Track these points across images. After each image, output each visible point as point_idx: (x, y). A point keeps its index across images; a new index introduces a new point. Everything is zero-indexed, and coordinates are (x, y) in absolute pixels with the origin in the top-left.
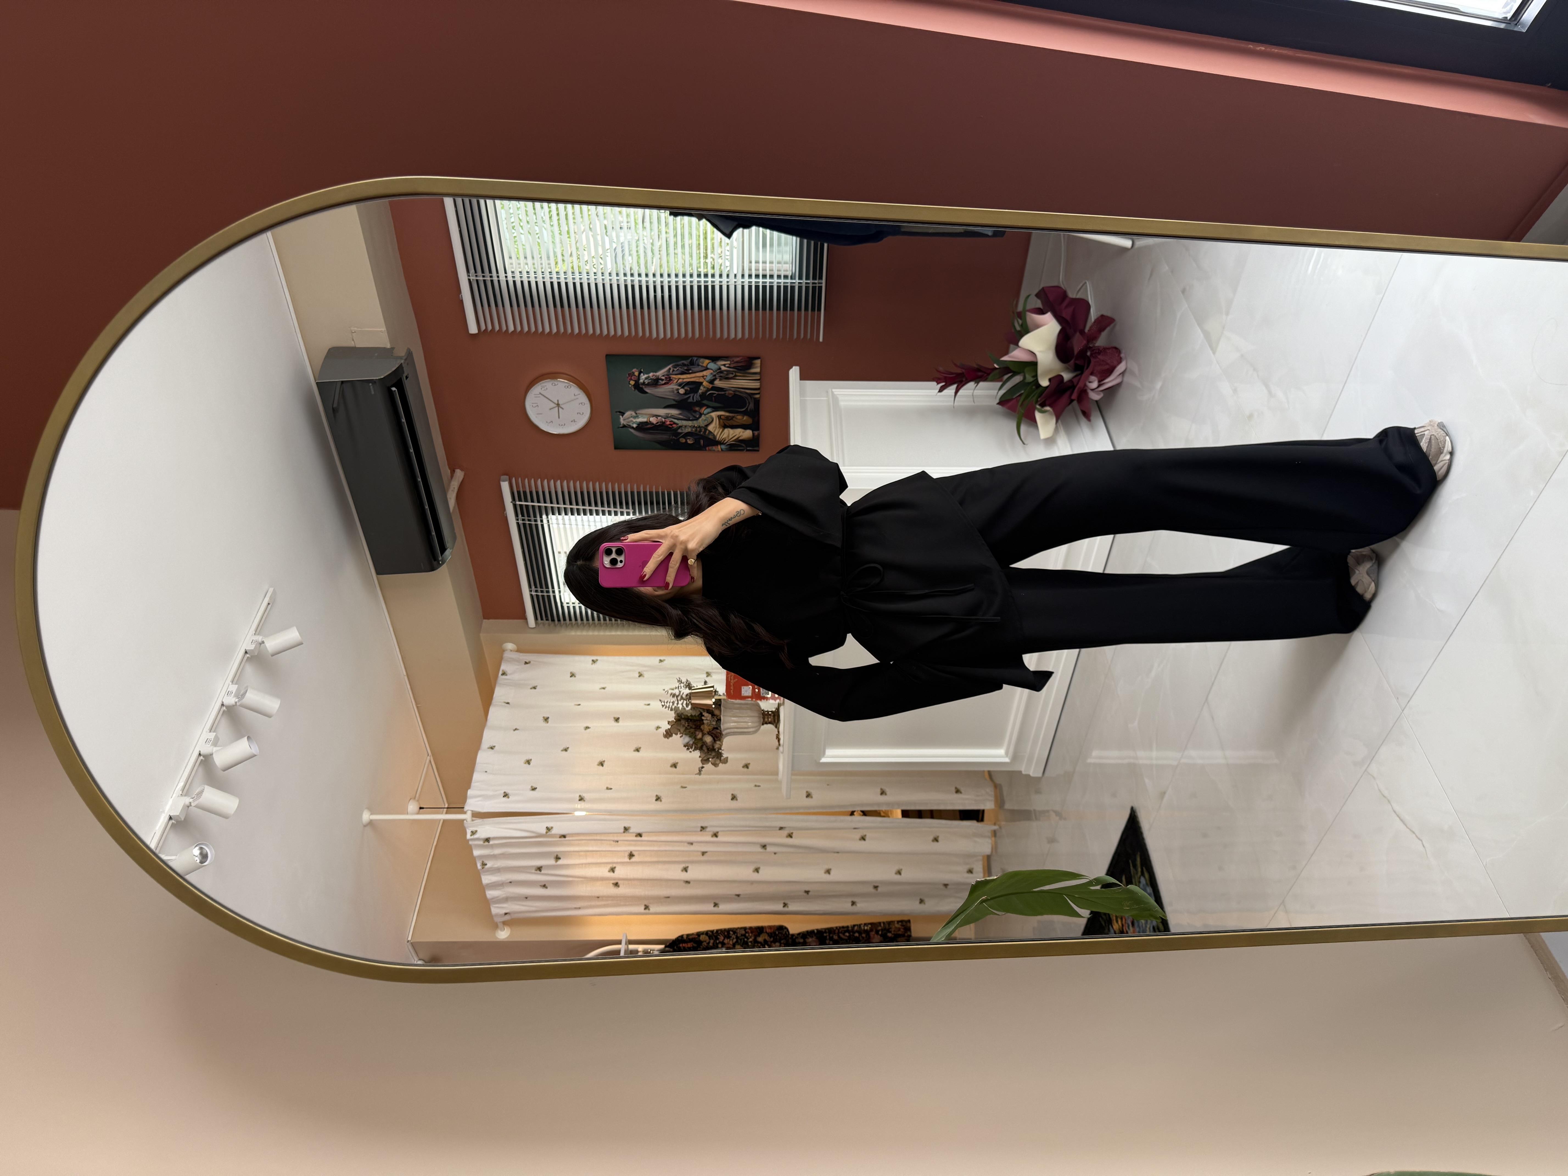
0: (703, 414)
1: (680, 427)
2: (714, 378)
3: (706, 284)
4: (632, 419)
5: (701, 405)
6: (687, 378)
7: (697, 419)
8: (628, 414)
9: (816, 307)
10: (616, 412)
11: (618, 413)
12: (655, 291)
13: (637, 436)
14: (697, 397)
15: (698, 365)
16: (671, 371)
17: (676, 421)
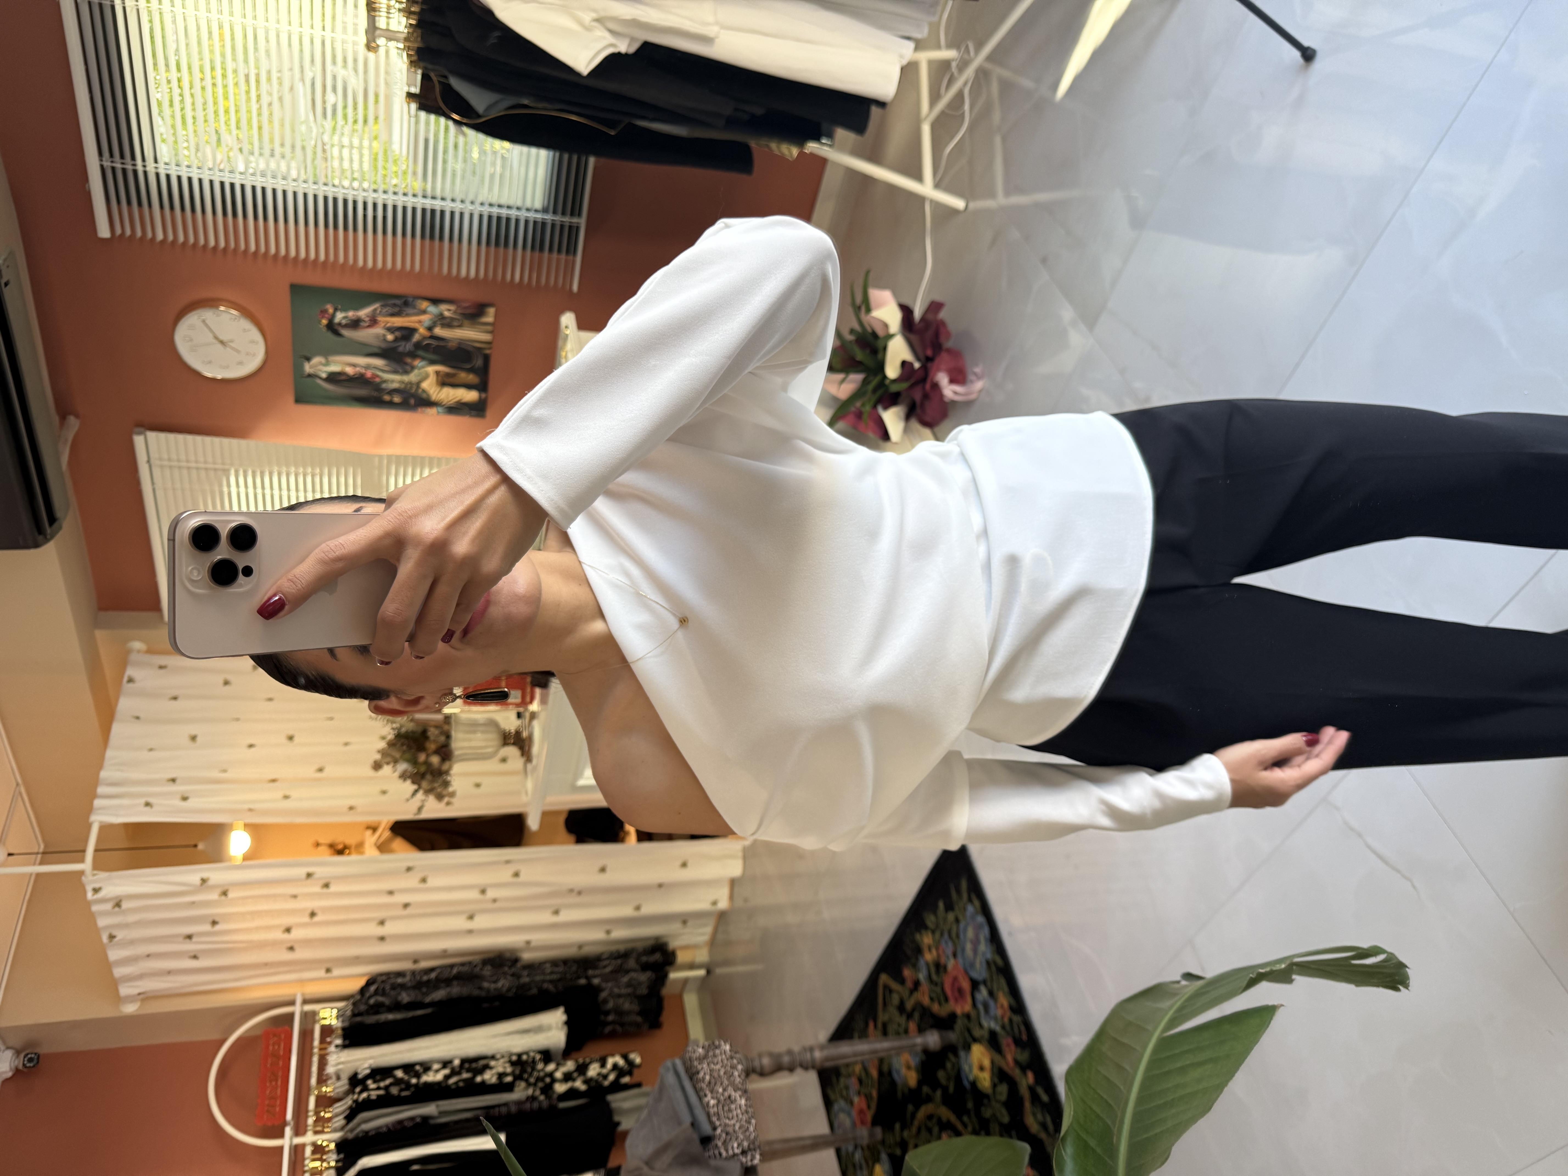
0: (417, 366)
1: (385, 381)
2: (433, 325)
3: (433, 208)
4: (321, 367)
5: (413, 355)
6: (398, 322)
7: (406, 372)
8: (316, 360)
9: (571, 250)
10: (301, 358)
11: (303, 359)
12: (365, 208)
13: (326, 390)
14: (408, 347)
15: (414, 307)
16: (378, 312)
17: (380, 374)
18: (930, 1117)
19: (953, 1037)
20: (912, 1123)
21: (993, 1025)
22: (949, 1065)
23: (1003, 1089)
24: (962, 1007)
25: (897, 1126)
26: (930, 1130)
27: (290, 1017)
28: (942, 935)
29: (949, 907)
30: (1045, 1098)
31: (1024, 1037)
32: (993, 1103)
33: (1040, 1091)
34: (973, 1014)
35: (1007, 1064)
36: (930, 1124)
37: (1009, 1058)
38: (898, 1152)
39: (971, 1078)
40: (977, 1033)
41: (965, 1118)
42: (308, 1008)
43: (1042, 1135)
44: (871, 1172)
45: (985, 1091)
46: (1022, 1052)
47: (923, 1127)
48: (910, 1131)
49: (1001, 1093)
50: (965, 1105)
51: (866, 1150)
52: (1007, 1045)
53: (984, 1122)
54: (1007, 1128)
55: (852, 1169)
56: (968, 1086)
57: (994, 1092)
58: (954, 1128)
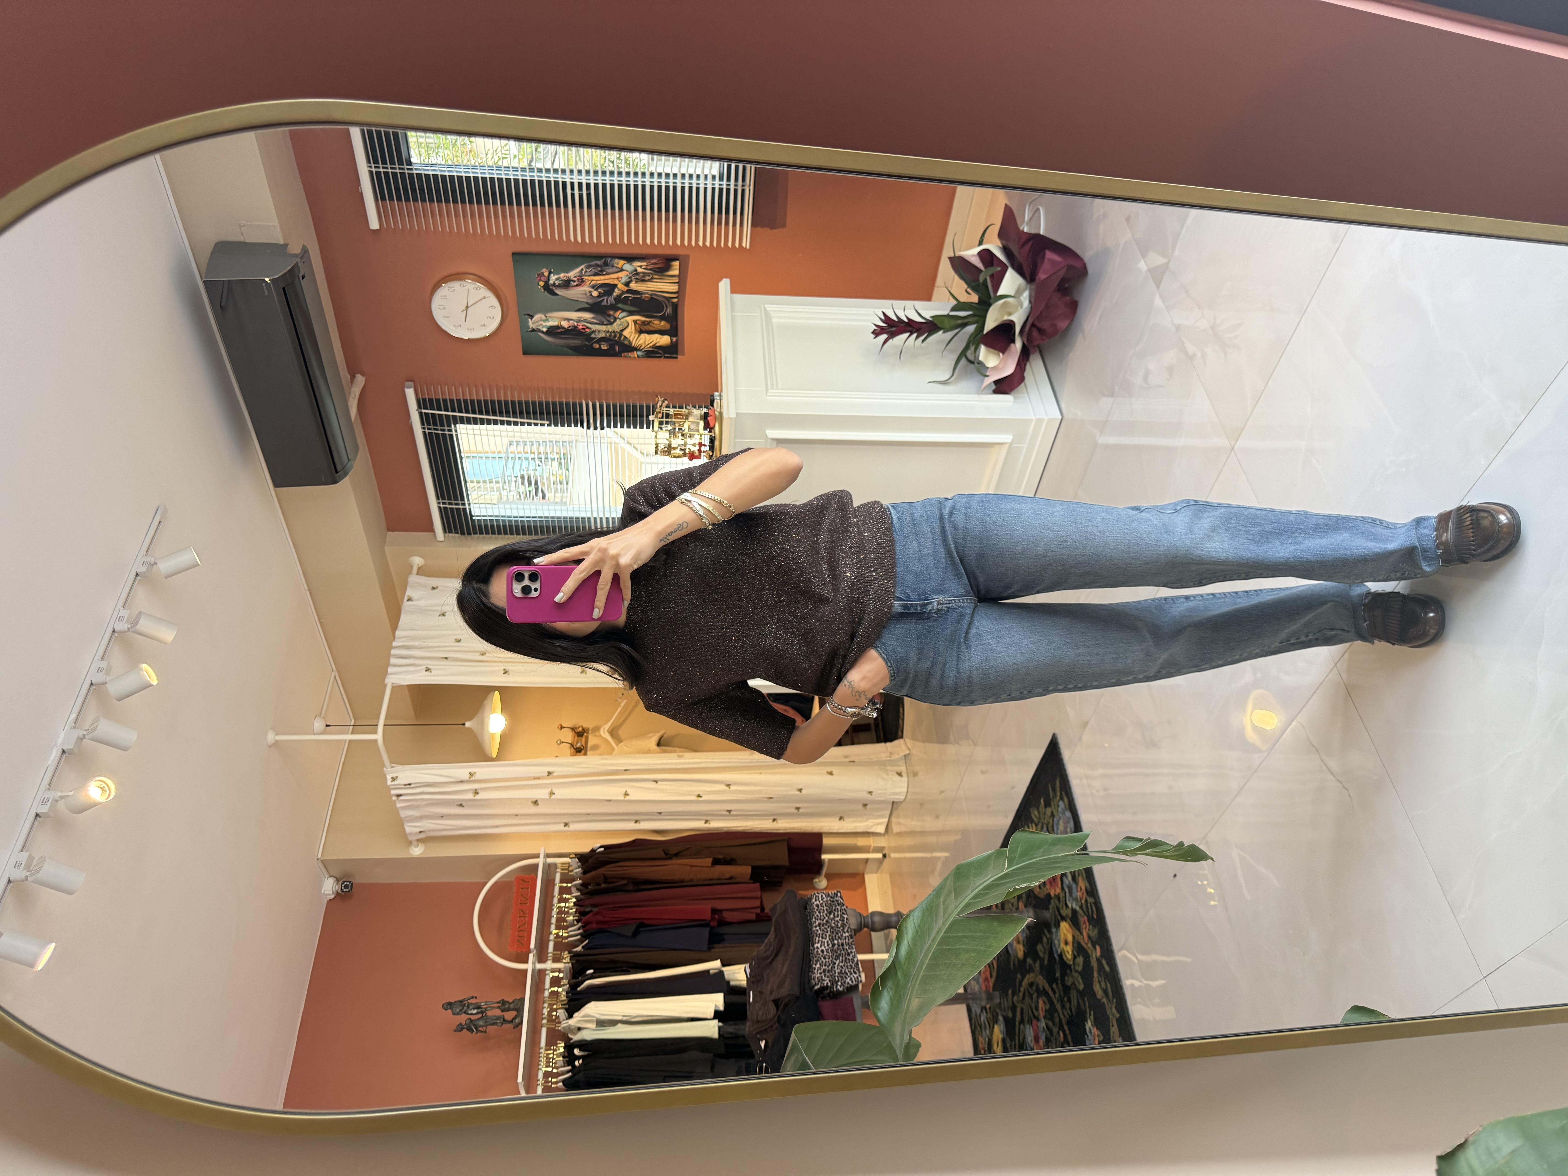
0: (619, 317)
1: (594, 331)
2: (629, 280)
4: (541, 323)
5: (616, 309)
6: (601, 280)
7: (611, 324)
8: (538, 317)
10: (525, 315)
11: (527, 316)
13: (548, 342)
14: (611, 300)
15: (613, 266)
16: (584, 271)
17: (589, 325)
18: (1031, 985)
19: (1047, 915)
20: (1019, 991)
21: (1074, 906)
22: (1045, 940)
23: (1080, 960)
24: (1055, 891)
25: (1010, 992)
26: (1031, 996)
27: (536, 866)
28: (1042, 828)
29: (1048, 804)
30: (1107, 968)
31: (1095, 917)
32: (1073, 973)
33: (1104, 961)
34: (1061, 895)
35: (1083, 939)
36: (1032, 992)
37: (1085, 934)
38: (1010, 1015)
39: (1059, 951)
40: (1064, 912)
41: (1054, 986)
42: (550, 860)
43: (1104, 1000)
44: (992, 1032)
45: (1068, 962)
46: (1093, 931)
47: (1027, 993)
48: (1018, 997)
49: (1079, 965)
50: (1055, 974)
51: (988, 1011)
52: (1084, 923)
53: (1067, 989)
54: (1081, 994)
55: (979, 1029)
56: (1057, 958)
57: (1074, 964)
58: (1047, 994)
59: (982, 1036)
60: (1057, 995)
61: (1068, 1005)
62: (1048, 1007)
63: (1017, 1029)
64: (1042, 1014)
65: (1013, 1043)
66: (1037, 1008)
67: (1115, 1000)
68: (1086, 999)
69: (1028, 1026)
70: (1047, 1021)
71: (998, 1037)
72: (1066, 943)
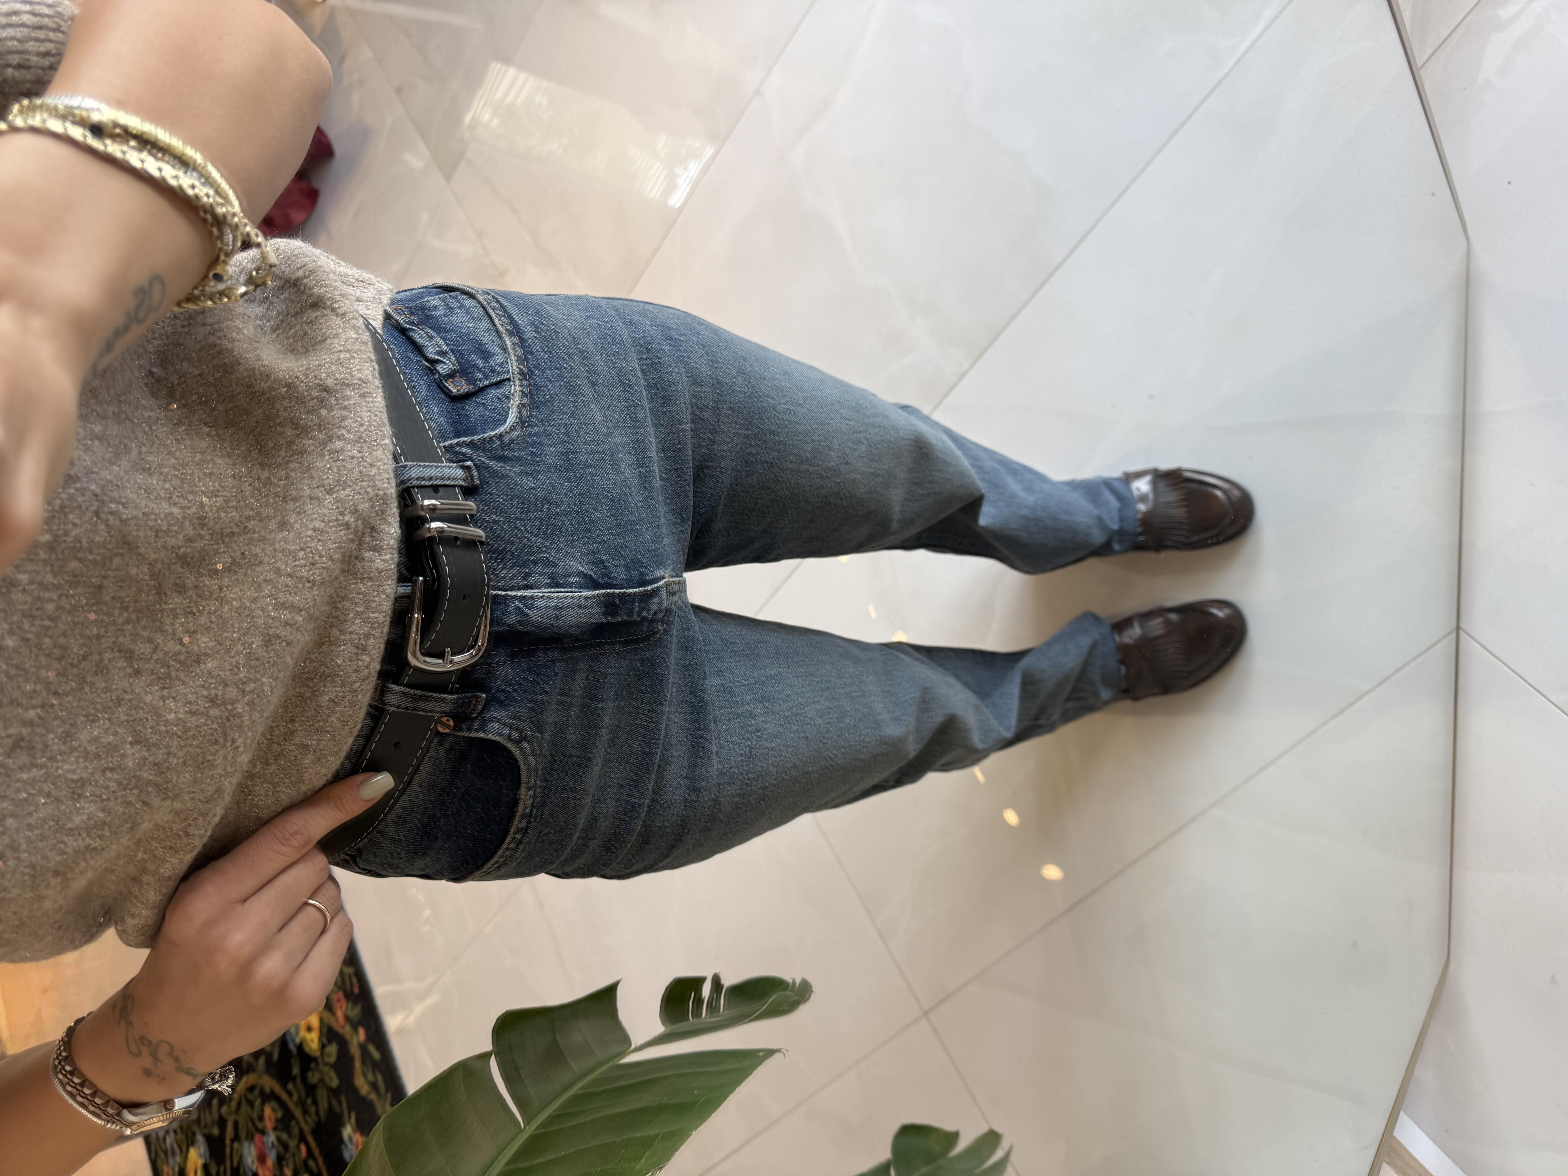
18: (251, 1089)
23: (333, 1049)
26: (251, 1104)
30: (376, 1056)
31: (357, 991)
32: (321, 1066)
33: (372, 1048)
35: (337, 1020)
36: (252, 1097)
37: (340, 1014)
38: (216, 1131)
39: (298, 1040)
41: (290, 1086)
43: (373, 1096)
44: (185, 1158)
45: (313, 1054)
46: (353, 1008)
47: (244, 1101)
48: (229, 1106)
49: (330, 1055)
50: (290, 1070)
51: (179, 1131)
52: (339, 1000)
53: (311, 1090)
54: (335, 1093)
55: (162, 1155)
56: (294, 1050)
57: (322, 1054)
58: (278, 1099)
59: (167, 1164)
60: (295, 1098)
61: (313, 1109)
62: (280, 1114)
63: (228, 1150)
64: (269, 1124)
65: (222, 1168)
66: (261, 1118)
67: (389, 1096)
68: (343, 1098)
69: (246, 1144)
70: (279, 1134)
71: (196, 1164)
72: (309, 1029)
